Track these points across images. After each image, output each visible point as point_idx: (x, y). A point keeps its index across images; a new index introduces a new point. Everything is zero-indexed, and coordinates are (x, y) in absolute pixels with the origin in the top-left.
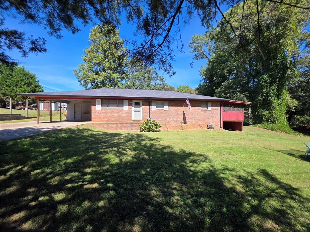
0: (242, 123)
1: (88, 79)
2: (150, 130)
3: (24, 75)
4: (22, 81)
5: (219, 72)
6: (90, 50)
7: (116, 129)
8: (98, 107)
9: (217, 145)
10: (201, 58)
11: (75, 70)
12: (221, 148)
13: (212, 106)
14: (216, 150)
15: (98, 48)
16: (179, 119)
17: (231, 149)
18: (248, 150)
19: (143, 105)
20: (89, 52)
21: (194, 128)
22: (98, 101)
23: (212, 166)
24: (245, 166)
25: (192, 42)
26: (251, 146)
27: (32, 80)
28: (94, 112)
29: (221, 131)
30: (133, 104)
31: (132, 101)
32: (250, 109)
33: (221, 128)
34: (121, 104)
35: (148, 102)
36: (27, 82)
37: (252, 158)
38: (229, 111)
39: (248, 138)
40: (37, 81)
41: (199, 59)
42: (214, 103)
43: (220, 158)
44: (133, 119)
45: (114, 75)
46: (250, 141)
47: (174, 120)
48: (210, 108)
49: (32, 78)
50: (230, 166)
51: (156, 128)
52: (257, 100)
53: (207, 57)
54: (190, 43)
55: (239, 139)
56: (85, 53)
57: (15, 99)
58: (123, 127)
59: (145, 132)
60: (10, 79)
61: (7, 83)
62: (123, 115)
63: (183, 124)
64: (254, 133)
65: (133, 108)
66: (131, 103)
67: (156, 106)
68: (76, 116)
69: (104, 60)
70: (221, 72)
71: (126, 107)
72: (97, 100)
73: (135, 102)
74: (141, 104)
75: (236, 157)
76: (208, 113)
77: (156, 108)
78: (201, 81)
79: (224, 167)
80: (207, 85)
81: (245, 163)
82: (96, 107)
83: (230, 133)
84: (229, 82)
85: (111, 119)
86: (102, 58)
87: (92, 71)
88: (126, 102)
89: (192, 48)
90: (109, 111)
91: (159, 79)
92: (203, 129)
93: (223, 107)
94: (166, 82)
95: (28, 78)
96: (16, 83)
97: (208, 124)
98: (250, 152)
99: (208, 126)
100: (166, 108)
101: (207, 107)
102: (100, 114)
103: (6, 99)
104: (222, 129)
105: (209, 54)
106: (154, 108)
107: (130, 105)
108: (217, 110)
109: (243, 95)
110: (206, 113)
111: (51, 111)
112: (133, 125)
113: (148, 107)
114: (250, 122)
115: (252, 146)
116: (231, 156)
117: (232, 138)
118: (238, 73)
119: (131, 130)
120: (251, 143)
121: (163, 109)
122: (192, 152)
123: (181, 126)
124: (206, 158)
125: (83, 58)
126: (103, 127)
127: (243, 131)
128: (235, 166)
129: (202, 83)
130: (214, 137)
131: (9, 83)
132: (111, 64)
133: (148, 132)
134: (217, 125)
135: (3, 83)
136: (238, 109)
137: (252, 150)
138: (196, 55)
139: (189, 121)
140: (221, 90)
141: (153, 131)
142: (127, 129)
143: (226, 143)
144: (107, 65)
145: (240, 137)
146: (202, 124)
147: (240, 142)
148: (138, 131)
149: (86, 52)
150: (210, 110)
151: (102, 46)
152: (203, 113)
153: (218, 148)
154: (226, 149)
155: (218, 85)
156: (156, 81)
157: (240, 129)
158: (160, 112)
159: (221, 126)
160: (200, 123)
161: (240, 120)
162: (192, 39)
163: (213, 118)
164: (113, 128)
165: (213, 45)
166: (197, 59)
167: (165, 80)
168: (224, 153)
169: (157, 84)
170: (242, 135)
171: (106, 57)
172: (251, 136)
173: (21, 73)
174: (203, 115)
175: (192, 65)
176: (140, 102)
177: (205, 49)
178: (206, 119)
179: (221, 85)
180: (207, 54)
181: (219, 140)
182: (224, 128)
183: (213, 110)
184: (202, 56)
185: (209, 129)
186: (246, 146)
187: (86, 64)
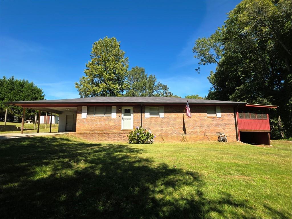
0: (269, 134)
1: (88, 91)
2: (139, 142)
3: (32, 90)
4: (29, 95)
5: (231, 75)
6: (91, 63)
7: (100, 141)
8: (84, 115)
9: (224, 161)
10: (209, 62)
11: (76, 83)
12: (229, 165)
13: (222, 112)
14: (219, 166)
15: (99, 61)
16: (179, 129)
17: (246, 166)
18: (278, 169)
19: (135, 112)
20: (90, 65)
21: (200, 140)
22: (85, 108)
23: (200, 194)
24: (268, 197)
25: (196, 46)
26: (283, 164)
27: (38, 95)
28: (79, 120)
29: (237, 144)
30: (123, 111)
31: (121, 108)
32: (279, 118)
33: (237, 140)
34: (108, 111)
35: (140, 108)
36: (33, 97)
37: (284, 183)
38: (247, 118)
39: (280, 154)
40: (43, 96)
41: (206, 64)
42: (225, 109)
43: (220, 180)
44: (122, 128)
45: (113, 86)
46: (282, 156)
47: (173, 130)
48: (219, 115)
49: (39, 93)
50: (237, 195)
51: (147, 138)
52: (287, 105)
53: (216, 61)
54: (195, 48)
55: (263, 154)
56: (87, 67)
57: (22, 113)
58: (109, 138)
59: (133, 143)
60: (20, 95)
61: (16, 99)
62: (111, 124)
63: (184, 135)
64: (288, 148)
65: (123, 115)
66: (120, 109)
67: (149, 113)
68: (67, 127)
69: (104, 72)
70: (234, 74)
71: (114, 115)
72: (83, 107)
73: (125, 109)
74: (132, 111)
75: (253, 179)
76: (217, 121)
77: (150, 115)
78: (211, 89)
79: (223, 196)
80: (218, 92)
81: (269, 191)
82: (81, 115)
83: (251, 146)
84: (246, 85)
85: (97, 129)
86: (102, 70)
87: (93, 83)
88: (114, 108)
89: (197, 53)
90: (95, 119)
91: (162, 87)
92: (212, 141)
93: (237, 113)
94: (169, 91)
95: (35, 93)
96: (24, 98)
97: (218, 135)
98: (281, 173)
99: (219, 137)
100: (162, 115)
101: (216, 114)
102: (85, 123)
103: (13, 114)
104: (239, 142)
105: (218, 58)
106: (147, 115)
107: (118, 112)
108: (230, 117)
109: (267, 99)
110: (215, 121)
111: (51, 123)
112: (121, 136)
113: (140, 114)
114: (283, 135)
115: (286, 163)
116: (244, 177)
117: (252, 152)
118: (256, 74)
119: (118, 141)
120: (283, 160)
121: (158, 116)
122: (177, 167)
123: (182, 137)
124: (195, 178)
125: (85, 72)
126: (86, 137)
127: (271, 146)
128: (247, 195)
129: (212, 91)
130: (225, 150)
131: (18, 99)
132: (110, 75)
133: (137, 143)
134: (231, 136)
135: (13, 98)
136: (260, 115)
137: (286, 169)
138: (202, 60)
139: (193, 131)
140: (235, 95)
141: (143, 143)
142: (114, 140)
143: (241, 157)
144: (107, 76)
145: (265, 151)
146: (211, 135)
147: (264, 158)
148: (126, 142)
149: (88, 65)
150: (220, 116)
151: (103, 58)
152: (210, 121)
153: (223, 165)
154: (238, 165)
155: (233, 90)
156: (159, 91)
157: (268, 143)
158: (155, 121)
159: (237, 138)
160: (207, 134)
161: (264, 130)
162: (196, 44)
163: (226, 127)
164: (97, 139)
165: (222, 47)
166: (204, 64)
167: (169, 88)
168: (232, 172)
169: (159, 93)
170: (269, 150)
171: (106, 68)
172: (283, 151)
173: (29, 89)
174: (211, 123)
175: (198, 70)
176: (131, 108)
177: (212, 52)
178: (215, 128)
179: (236, 90)
180: (215, 58)
181: (231, 154)
182: (241, 141)
183: (224, 117)
184: (210, 60)
185: (220, 141)
186: (275, 164)
187: (87, 77)
